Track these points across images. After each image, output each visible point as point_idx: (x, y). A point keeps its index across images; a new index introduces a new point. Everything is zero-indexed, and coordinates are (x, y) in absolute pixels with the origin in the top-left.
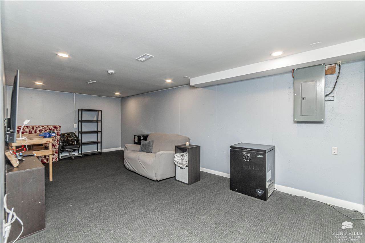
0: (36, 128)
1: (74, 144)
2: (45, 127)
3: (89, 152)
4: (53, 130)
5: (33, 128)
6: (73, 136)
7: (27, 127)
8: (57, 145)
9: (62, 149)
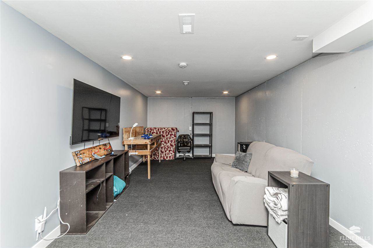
0: (161, 129)
1: (189, 145)
2: (166, 128)
3: (201, 155)
4: (171, 131)
5: (158, 130)
6: (188, 138)
7: (155, 128)
8: (174, 145)
9: (177, 150)
